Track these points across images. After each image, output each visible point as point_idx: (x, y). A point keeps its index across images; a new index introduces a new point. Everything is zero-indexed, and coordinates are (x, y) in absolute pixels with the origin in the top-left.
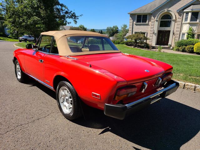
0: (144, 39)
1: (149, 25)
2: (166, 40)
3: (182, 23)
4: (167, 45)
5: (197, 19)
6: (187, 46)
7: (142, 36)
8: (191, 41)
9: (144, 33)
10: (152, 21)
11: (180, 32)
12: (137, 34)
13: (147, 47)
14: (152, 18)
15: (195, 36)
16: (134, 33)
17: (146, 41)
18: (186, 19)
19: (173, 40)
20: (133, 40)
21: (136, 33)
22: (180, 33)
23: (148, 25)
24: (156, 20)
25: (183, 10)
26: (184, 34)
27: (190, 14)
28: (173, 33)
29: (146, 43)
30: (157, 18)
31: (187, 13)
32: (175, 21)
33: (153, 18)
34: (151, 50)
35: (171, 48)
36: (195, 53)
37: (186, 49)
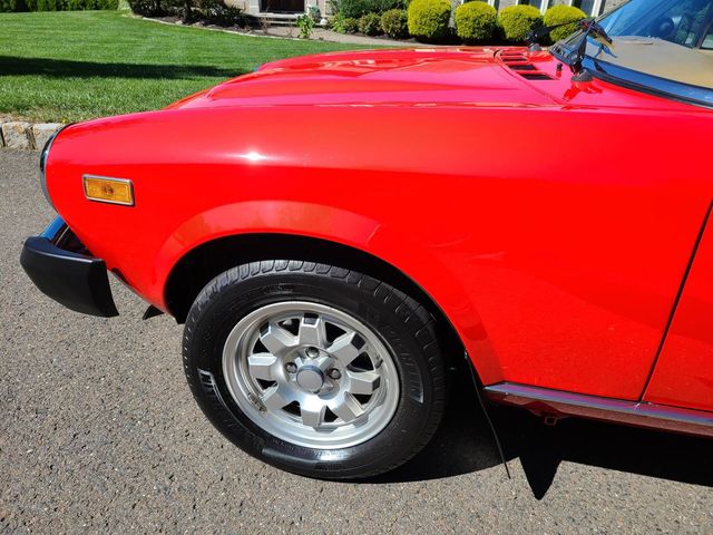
6: (386, 14)
35: (323, 22)
36: (412, 36)
37: (382, 23)
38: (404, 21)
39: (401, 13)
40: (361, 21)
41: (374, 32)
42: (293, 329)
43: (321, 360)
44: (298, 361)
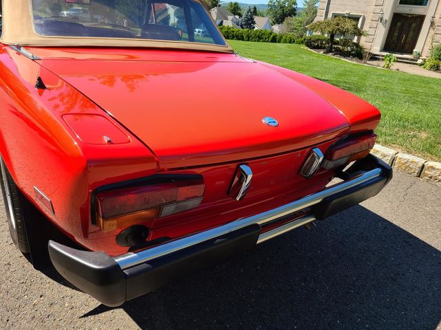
0: (355, 34)
2: (409, 39)
4: (411, 53)
7: (349, 25)
9: (356, 19)
12: (337, 18)
13: (359, 54)
16: (330, 16)
17: (358, 40)
19: (429, 40)
20: (326, 35)
21: (335, 16)
28: (432, 23)
29: (357, 45)
34: (365, 63)
35: (420, 61)
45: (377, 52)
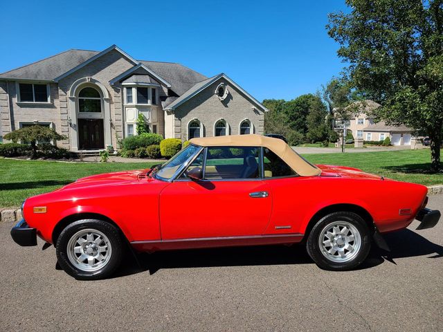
1: (56, 108)
2: (97, 137)
3: (123, 106)
4: (103, 147)
5: (147, 99)
6: (149, 147)
8: (149, 138)
9: (47, 125)
10: (61, 98)
11: (123, 121)
14: (61, 92)
15: (150, 128)
18: (129, 99)
19: (114, 136)
21: (23, 125)
22: (124, 124)
23: (52, 106)
24: (70, 98)
25: (121, 81)
26: (130, 126)
27: (134, 91)
28: (112, 124)
29: (55, 147)
30: (72, 94)
31: (129, 88)
32: (109, 100)
33: (63, 93)
35: (115, 153)
36: (164, 157)
37: (147, 152)
38: (158, 150)
39: (157, 146)
40: (136, 152)
41: (143, 156)
42: (85, 237)
43: (93, 245)
44: (87, 247)
45: (77, 151)
